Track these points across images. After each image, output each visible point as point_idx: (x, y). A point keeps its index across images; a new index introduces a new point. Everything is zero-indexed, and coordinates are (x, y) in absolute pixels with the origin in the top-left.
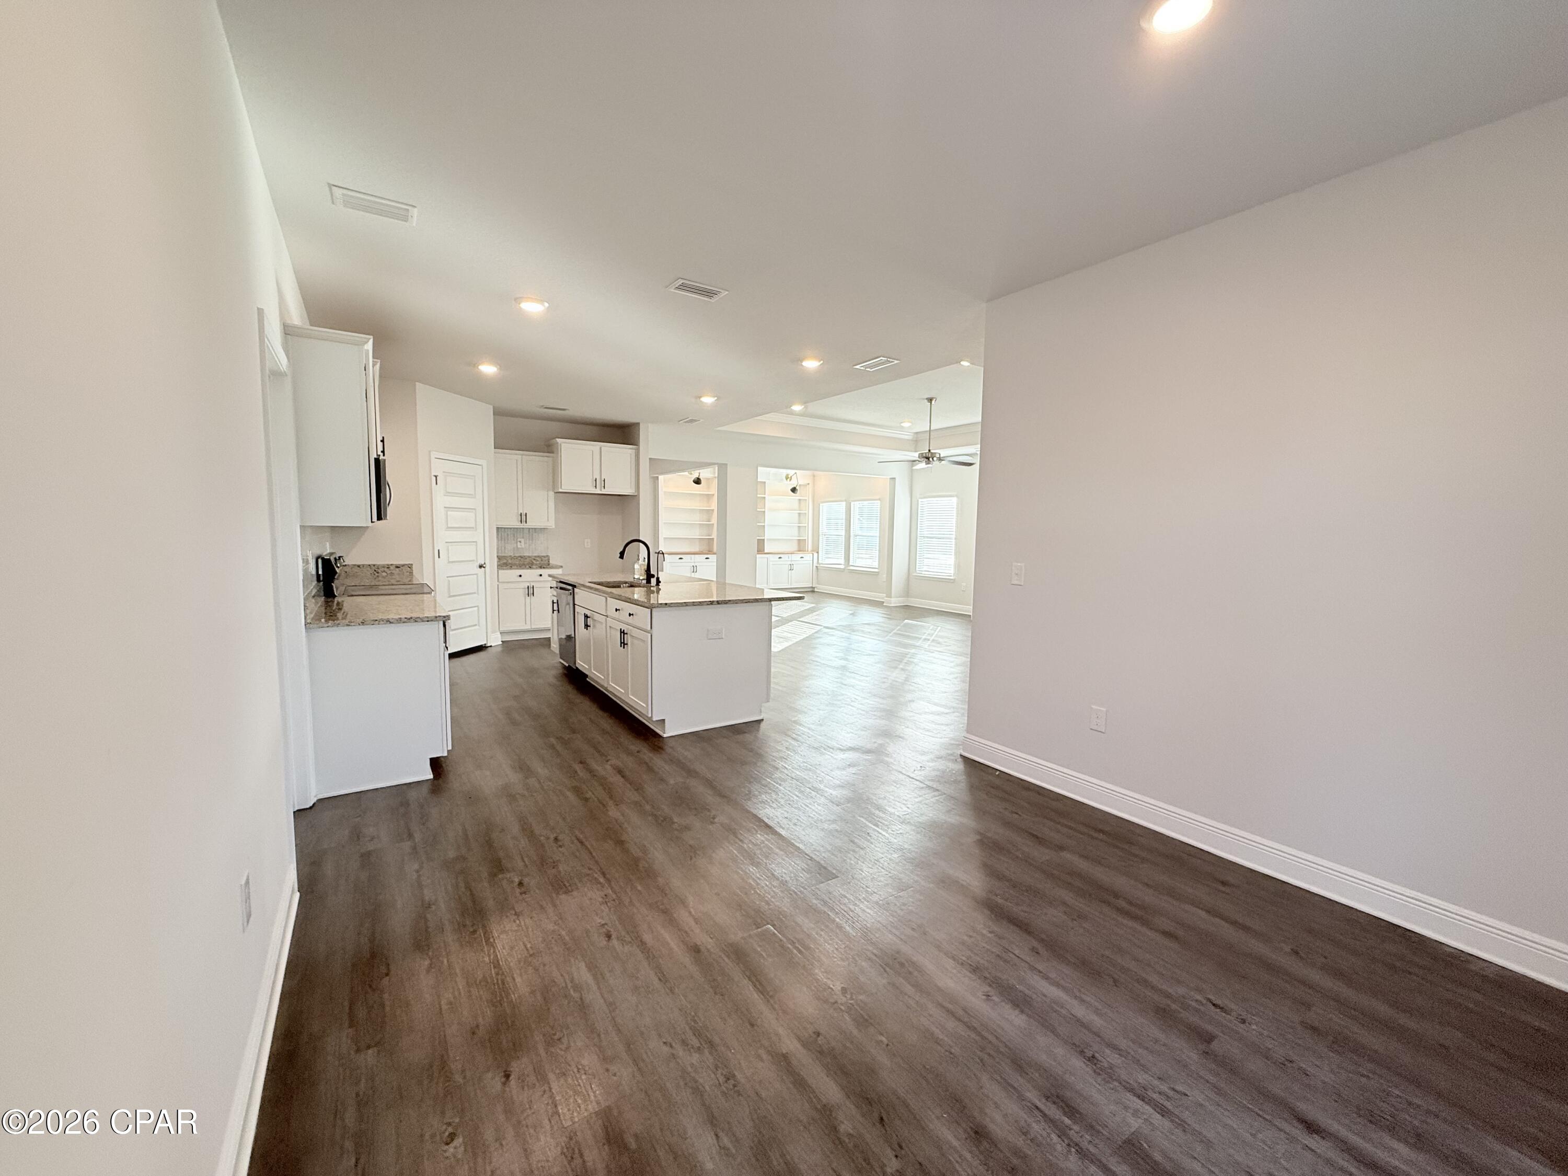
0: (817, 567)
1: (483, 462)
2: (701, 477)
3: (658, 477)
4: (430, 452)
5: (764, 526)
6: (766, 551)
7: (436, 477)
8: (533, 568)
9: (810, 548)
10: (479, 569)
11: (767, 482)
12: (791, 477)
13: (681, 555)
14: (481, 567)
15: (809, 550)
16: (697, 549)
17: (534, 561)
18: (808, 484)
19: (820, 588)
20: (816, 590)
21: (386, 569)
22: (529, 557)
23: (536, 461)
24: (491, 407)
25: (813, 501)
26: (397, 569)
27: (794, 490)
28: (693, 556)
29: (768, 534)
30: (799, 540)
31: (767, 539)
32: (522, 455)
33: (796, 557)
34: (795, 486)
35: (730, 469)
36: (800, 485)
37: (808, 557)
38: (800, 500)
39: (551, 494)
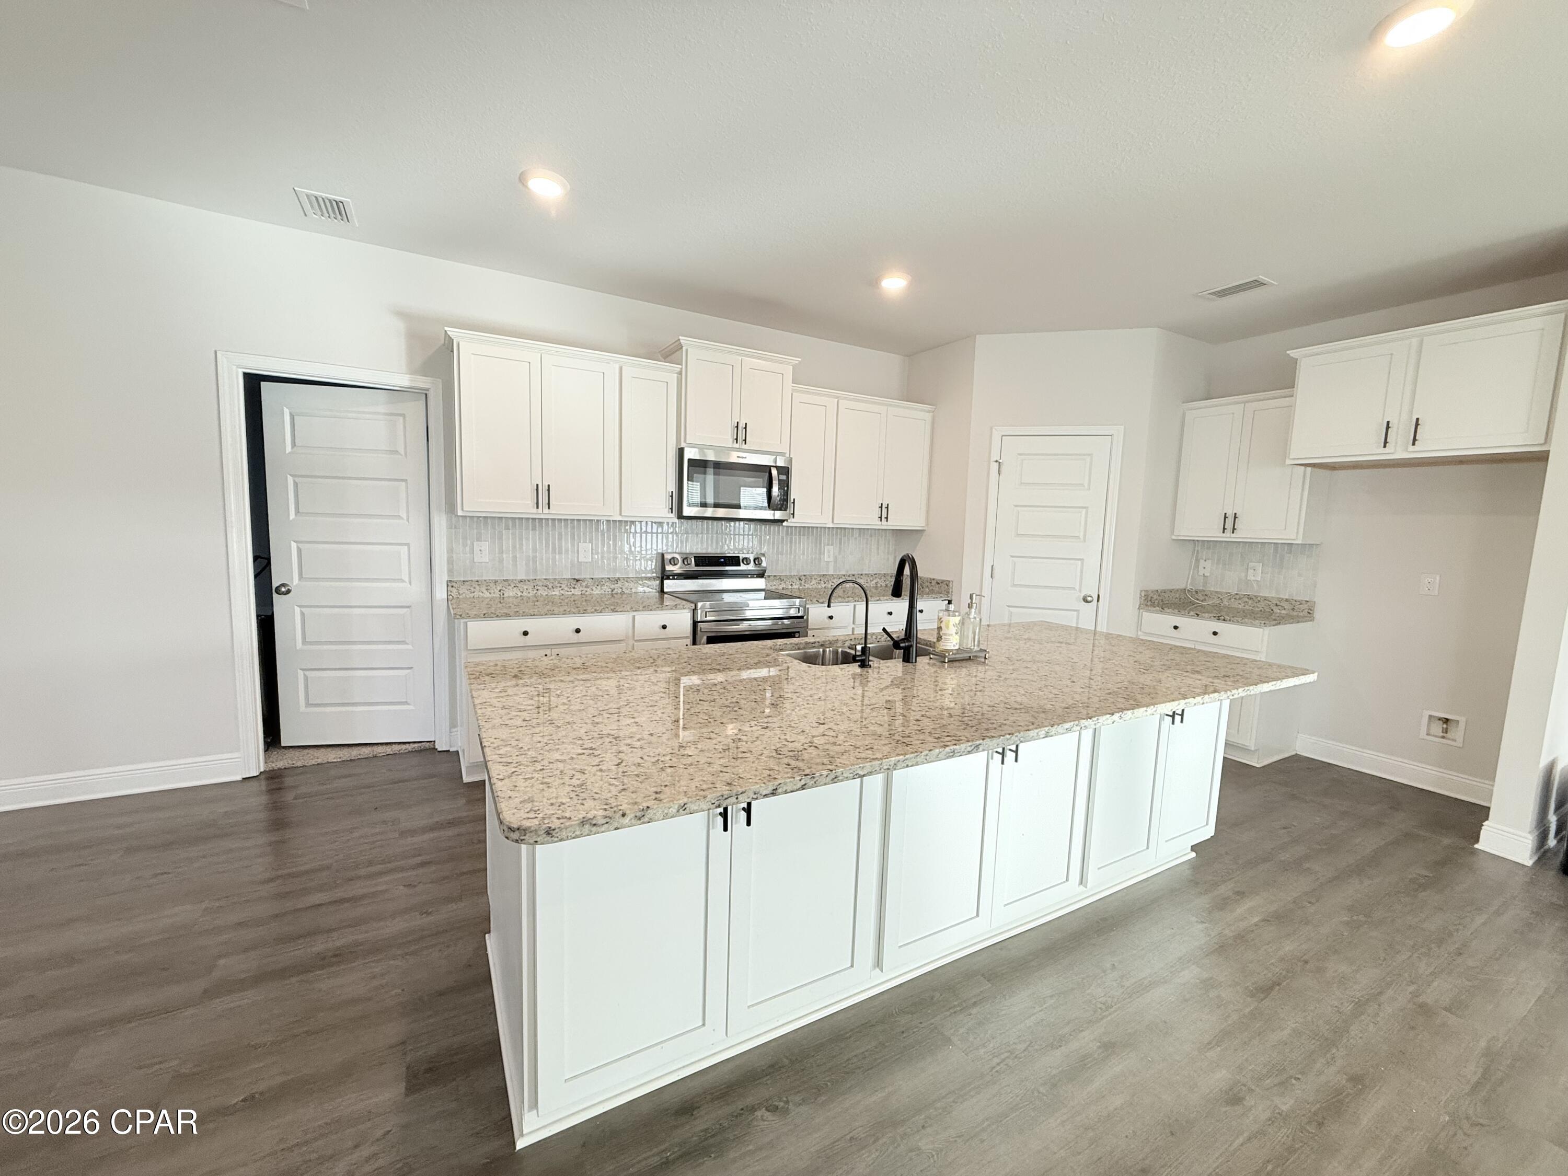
4: (991, 428)
7: (999, 463)
14: (1087, 600)
17: (1276, 610)
21: (928, 584)
26: (937, 586)
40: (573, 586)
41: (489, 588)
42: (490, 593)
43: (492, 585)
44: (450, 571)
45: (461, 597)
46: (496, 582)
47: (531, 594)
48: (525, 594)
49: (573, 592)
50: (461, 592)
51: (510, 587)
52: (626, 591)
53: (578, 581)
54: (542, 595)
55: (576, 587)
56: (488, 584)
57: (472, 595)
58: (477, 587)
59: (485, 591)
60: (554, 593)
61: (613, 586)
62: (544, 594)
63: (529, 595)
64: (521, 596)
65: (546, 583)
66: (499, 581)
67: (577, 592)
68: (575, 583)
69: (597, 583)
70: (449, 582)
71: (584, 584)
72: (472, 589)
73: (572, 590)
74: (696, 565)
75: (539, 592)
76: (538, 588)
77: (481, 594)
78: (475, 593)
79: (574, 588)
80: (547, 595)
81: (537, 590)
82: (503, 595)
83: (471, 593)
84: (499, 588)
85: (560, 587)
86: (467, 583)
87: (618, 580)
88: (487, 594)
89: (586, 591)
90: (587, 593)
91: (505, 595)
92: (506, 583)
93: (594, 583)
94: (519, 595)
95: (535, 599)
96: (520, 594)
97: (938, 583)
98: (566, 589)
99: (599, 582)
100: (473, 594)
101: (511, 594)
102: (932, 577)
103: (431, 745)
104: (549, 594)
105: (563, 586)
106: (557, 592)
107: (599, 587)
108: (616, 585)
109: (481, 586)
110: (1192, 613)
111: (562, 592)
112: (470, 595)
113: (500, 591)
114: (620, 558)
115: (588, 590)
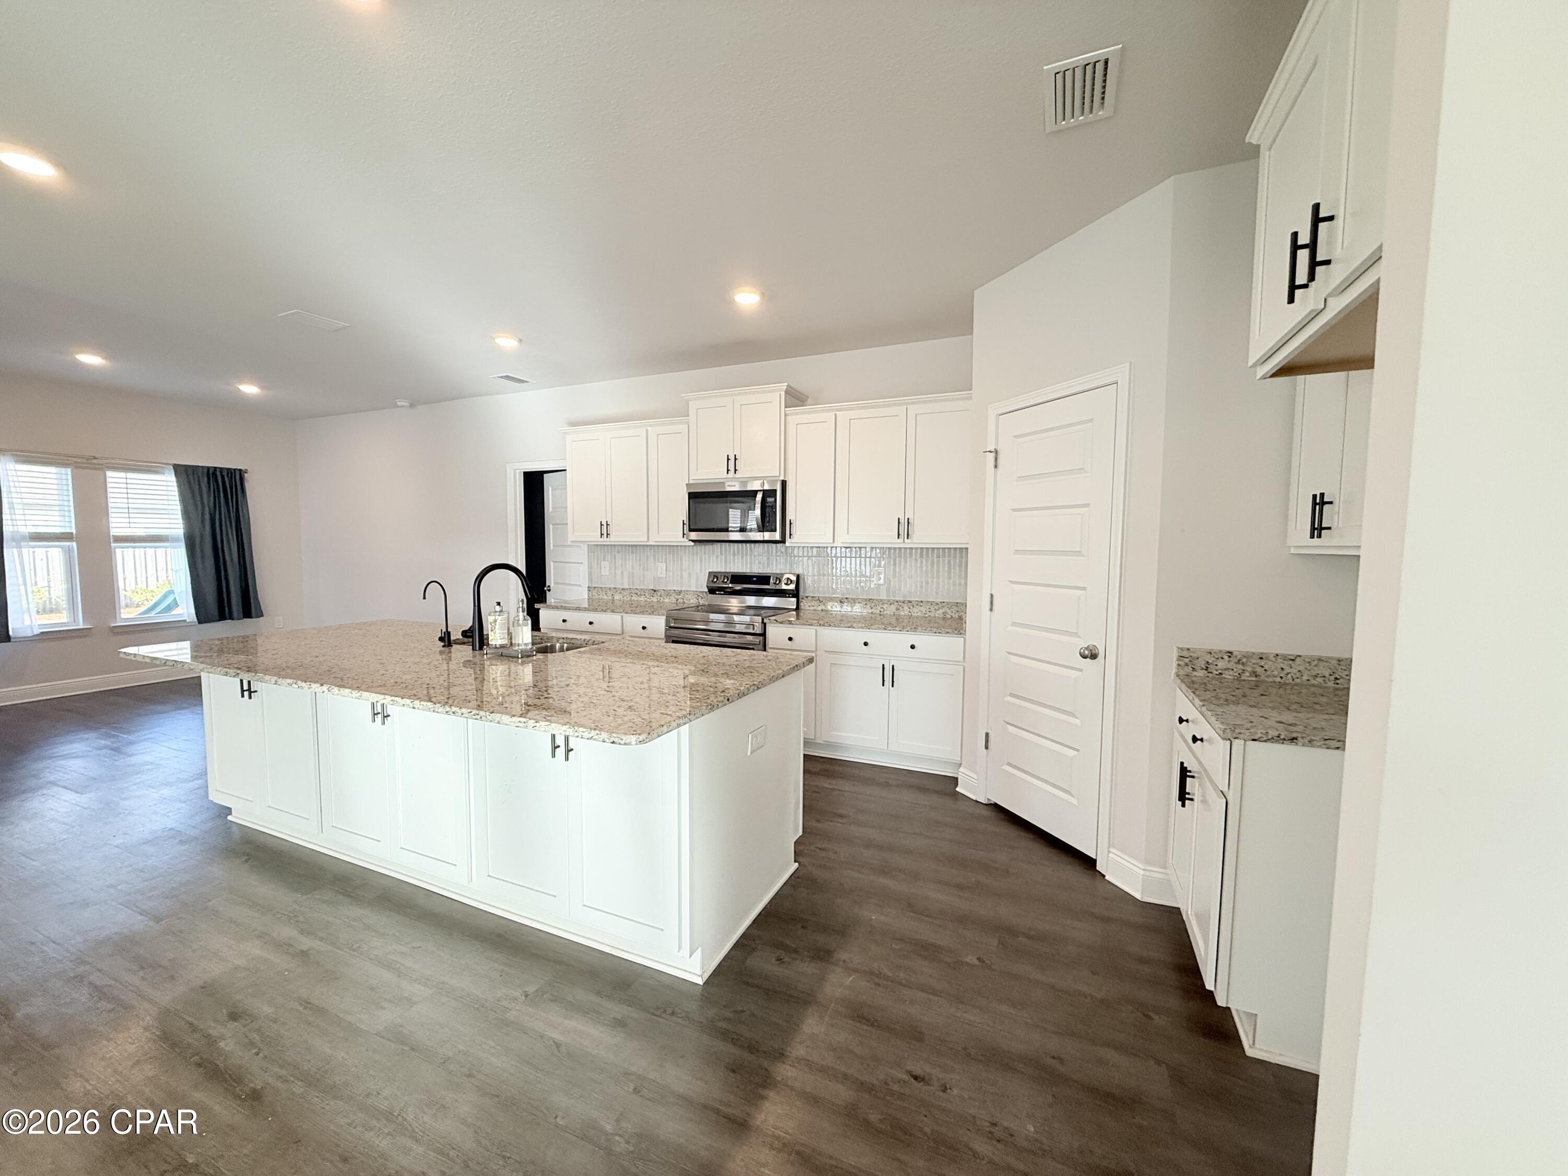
14: (1091, 654)
40: (652, 594)
43: (608, 591)
44: (591, 580)
45: (594, 597)
46: (610, 589)
47: (629, 599)
48: (625, 598)
49: (652, 600)
50: (594, 594)
51: (618, 593)
52: (686, 602)
53: (655, 591)
54: (634, 601)
55: (654, 595)
58: (602, 592)
59: (605, 595)
61: (677, 597)
63: (627, 599)
65: (637, 591)
66: (612, 589)
67: (655, 600)
70: (588, 587)
71: (659, 594)
72: (600, 592)
73: (652, 597)
74: (731, 582)
75: (633, 598)
76: (632, 594)
77: (603, 597)
78: (601, 595)
80: (637, 600)
81: (631, 596)
82: (614, 598)
83: (599, 595)
84: (612, 593)
86: (596, 589)
87: (680, 592)
90: (661, 601)
92: (616, 590)
93: (665, 594)
94: (622, 599)
95: (630, 603)
98: (648, 597)
99: (668, 593)
101: (618, 597)
105: (646, 595)
106: (642, 598)
107: (668, 597)
108: (679, 596)
109: (604, 591)
111: (646, 599)
113: (612, 595)
114: (685, 575)
115: (662, 598)
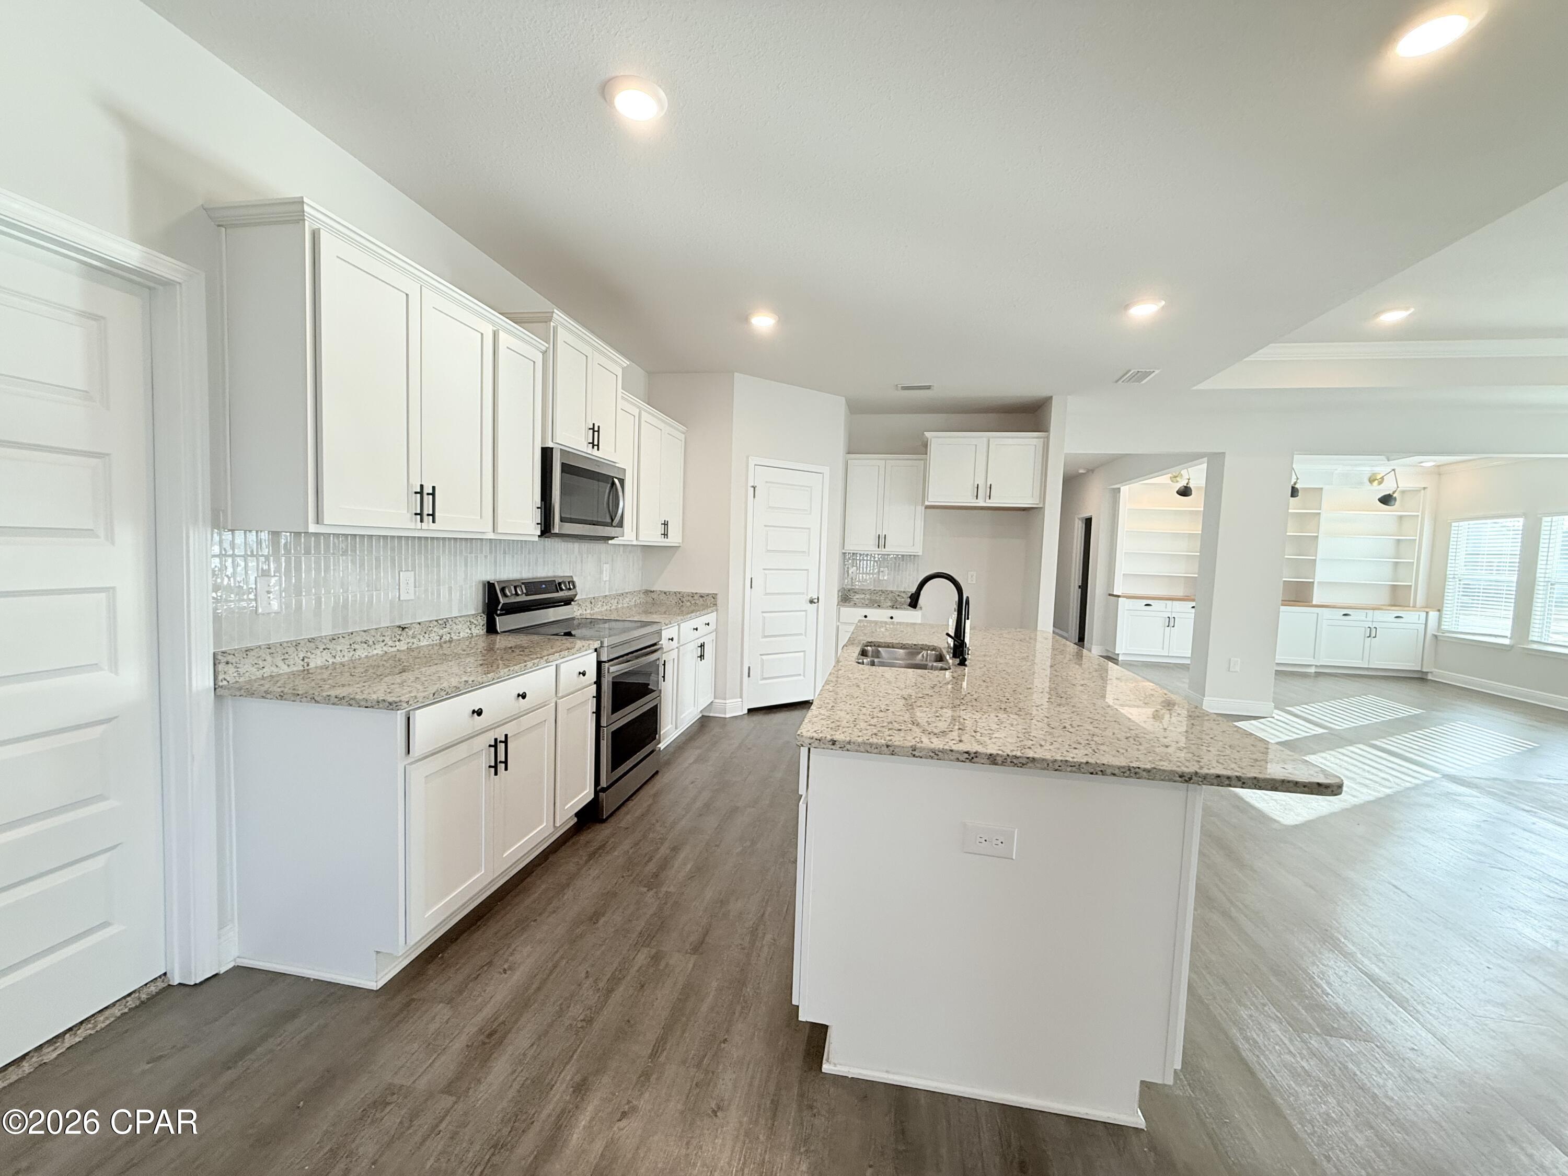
0: (1436, 636)
1: (826, 470)
2: (1191, 485)
3: (1119, 489)
4: (748, 457)
5: (1315, 560)
6: (1314, 603)
7: (754, 488)
8: (883, 608)
9: (1420, 600)
10: (809, 604)
11: (1326, 488)
12: (1382, 478)
13: (1148, 601)
14: (812, 602)
15: (1418, 604)
16: (1180, 593)
17: (899, 599)
18: (1424, 488)
19: (1438, 674)
20: (1430, 677)
21: (690, 598)
22: (892, 592)
23: (900, 465)
24: (844, 399)
25: (1435, 520)
26: (701, 599)
27: (1386, 500)
28: (1169, 602)
29: (1321, 575)
30: (1394, 588)
31: (1319, 583)
32: (886, 460)
33: (1389, 616)
34: (1391, 492)
35: (1229, 462)
36: (1403, 492)
37: (1413, 618)
38: (1401, 517)
39: (921, 509)
40: (398, 637)
41: (286, 656)
42: (288, 666)
43: (291, 650)
44: (217, 637)
45: (242, 679)
46: (297, 644)
47: (346, 658)
48: (338, 659)
49: (398, 647)
50: (241, 671)
51: (318, 652)
52: (455, 638)
53: (403, 629)
54: (360, 658)
55: (401, 638)
56: (284, 651)
57: (259, 674)
58: (269, 658)
59: (281, 664)
60: (375, 652)
61: (441, 632)
62: (363, 656)
63: (343, 660)
64: (333, 663)
65: (365, 637)
66: (302, 643)
67: (404, 644)
68: (400, 633)
69: (425, 631)
70: (220, 655)
71: (410, 633)
72: (260, 662)
73: (397, 643)
74: (527, 595)
75: (358, 653)
76: (356, 646)
77: (275, 670)
78: (264, 670)
79: (399, 640)
80: (367, 656)
81: (355, 650)
82: (308, 665)
83: (258, 669)
84: (301, 655)
85: (383, 641)
86: (252, 653)
87: (446, 621)
88: (284, 669)
89: (413, 643)
90: (414, 646)
91: (312, 665)
92: (312, 645)
93: (422, 630)
94: (331, 663)
95: (352, 665)
96: (331, 661)
97: (702, 597)
98: (390, 643)
99: (426, 627)
100: (261, 672)
101: (319, 663)
102: (694, 591)
103: (161, 985)
104: (370, 655)
105: (387, 639)
106: (379, 650)
107: (426, 636)
108: (445, 630)
109: (275, 655)
110: (876, 605)
111: (385, 649)
112: (258, 673)
113: (303, 660)
114: (444, 591)
115: (415, 641)
